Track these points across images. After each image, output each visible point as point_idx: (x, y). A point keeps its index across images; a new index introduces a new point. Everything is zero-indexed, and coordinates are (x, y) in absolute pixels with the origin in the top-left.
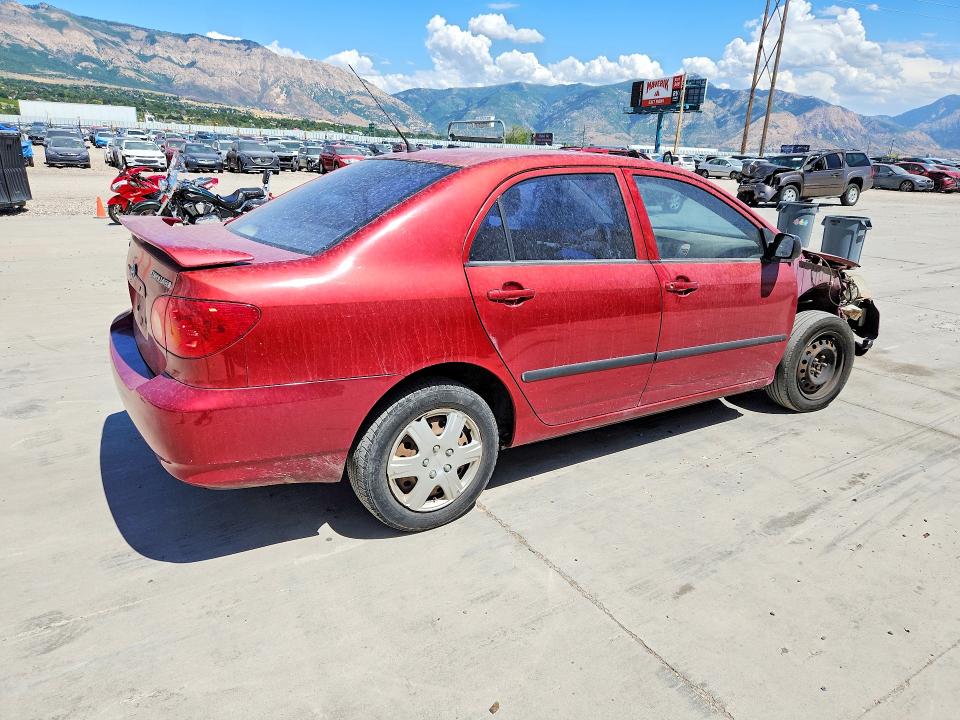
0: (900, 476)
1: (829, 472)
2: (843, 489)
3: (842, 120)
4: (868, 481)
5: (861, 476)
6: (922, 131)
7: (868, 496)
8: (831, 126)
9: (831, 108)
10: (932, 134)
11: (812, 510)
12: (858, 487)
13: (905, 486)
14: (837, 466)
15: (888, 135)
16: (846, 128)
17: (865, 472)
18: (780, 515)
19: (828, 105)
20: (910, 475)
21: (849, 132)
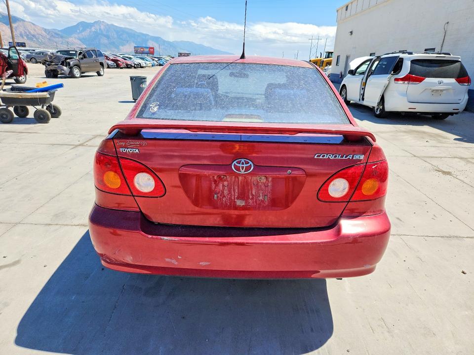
3: (35, 30)
6: (75, 38)
8: (30, 33)
9: (25, 23)
10: (80, 40)
15: (60, 39)
16: (38, 34)
19: (24, 21)
21: (40, 37)
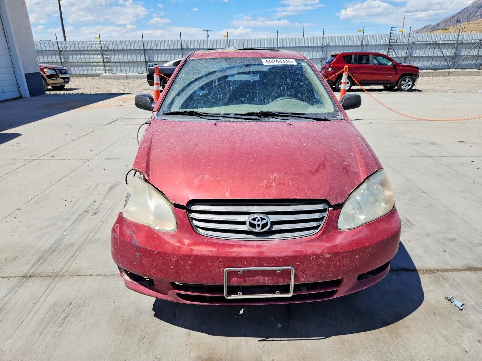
0: (78, 221)
1: (110, 209)
2: (101, 204)
4: (91, 213)
5: (96, 213)
7: (90, 206)
11: (108, 192)
12: (95, 207)
13: (75, 217)
14: (108, 214)
17: (94, 215)
18: (118, 187)
20: (73, 224)
